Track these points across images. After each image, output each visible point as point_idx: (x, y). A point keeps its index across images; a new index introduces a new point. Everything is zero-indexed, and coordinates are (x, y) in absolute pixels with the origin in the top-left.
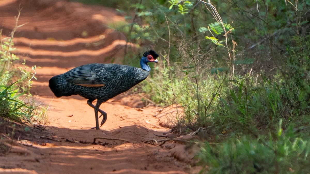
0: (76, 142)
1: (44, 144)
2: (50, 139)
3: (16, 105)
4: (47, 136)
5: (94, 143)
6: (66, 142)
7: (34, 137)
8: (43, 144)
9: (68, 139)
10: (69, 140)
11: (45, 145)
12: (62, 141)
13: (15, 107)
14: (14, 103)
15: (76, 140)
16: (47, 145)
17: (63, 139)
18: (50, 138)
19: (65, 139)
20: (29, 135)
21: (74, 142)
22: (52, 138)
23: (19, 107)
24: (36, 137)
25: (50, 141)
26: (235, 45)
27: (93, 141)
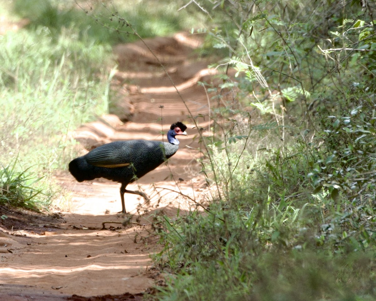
0: (84, 228)
1: (43, 233)
2: (56, 228)
3: (31, 192)
4: (52, 225)
5: (104, 229)
6: (74, 230)
7: (37, 226)
8: (41, 233)
9: (76, 226)
11: (44, 234)
12: (69, 228)
13: (31, 195)
14: (29, 191)
15: (84, 227)
16: (46, 234)
17: (70, 226)
18: (55, 226)
19: (72, 226)
20: (32, 224)
21: (82, 229)
22: (58, 225)
23: (35, 195)
24: (40, 226)
25: (55, 229)
26: (284, 111)
27: (102, 227)
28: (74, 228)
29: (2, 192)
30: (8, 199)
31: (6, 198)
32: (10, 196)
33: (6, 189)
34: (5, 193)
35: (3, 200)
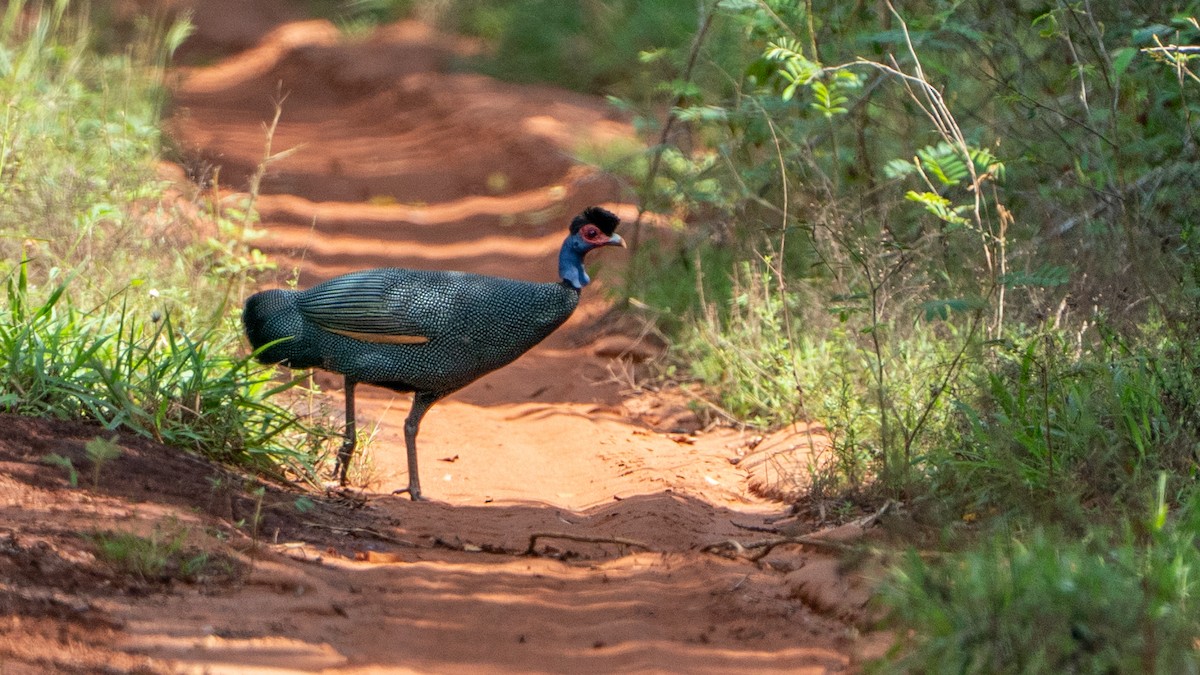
0: (468, 547)
1: (362, 556)
2: (382, 539)
3: (267, 421)
4: (371, 529)
5: (531, 553)
6: (434, 550)
7: (328, 532)
8: (357, 555)
9: (443, 539)
10: (446, 540)
11: (366, 558)
12: (423, 543)
13: (264, 429)
14: (259, 415)
15: (469, 542)
16: (371, 558)
17: (426, 537)
18: (381, 535)
19: (431, 539)
20: (312, 524)
21: (462, 549)
22: (389, 533)
23: (278, 430)
24: (336, 530)
25: (381, 544)
26: (1006, 222)
27: (526, 547)
28: (439, 543)
29: (179, 415)
30: (197, 438)
31: (191, 435)
32: (203, 429)
33: (193, 407)
34: (188, 417)
35: (183, 441)
